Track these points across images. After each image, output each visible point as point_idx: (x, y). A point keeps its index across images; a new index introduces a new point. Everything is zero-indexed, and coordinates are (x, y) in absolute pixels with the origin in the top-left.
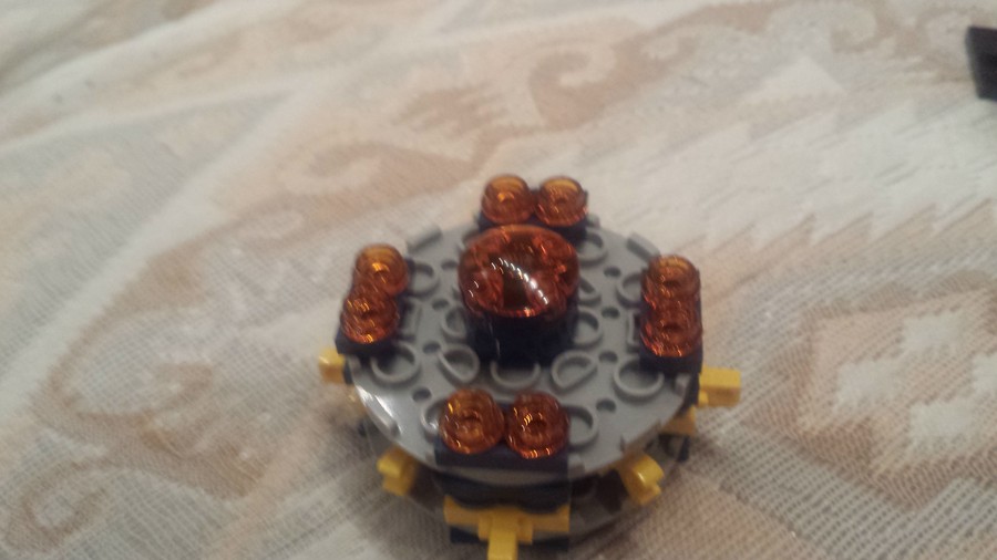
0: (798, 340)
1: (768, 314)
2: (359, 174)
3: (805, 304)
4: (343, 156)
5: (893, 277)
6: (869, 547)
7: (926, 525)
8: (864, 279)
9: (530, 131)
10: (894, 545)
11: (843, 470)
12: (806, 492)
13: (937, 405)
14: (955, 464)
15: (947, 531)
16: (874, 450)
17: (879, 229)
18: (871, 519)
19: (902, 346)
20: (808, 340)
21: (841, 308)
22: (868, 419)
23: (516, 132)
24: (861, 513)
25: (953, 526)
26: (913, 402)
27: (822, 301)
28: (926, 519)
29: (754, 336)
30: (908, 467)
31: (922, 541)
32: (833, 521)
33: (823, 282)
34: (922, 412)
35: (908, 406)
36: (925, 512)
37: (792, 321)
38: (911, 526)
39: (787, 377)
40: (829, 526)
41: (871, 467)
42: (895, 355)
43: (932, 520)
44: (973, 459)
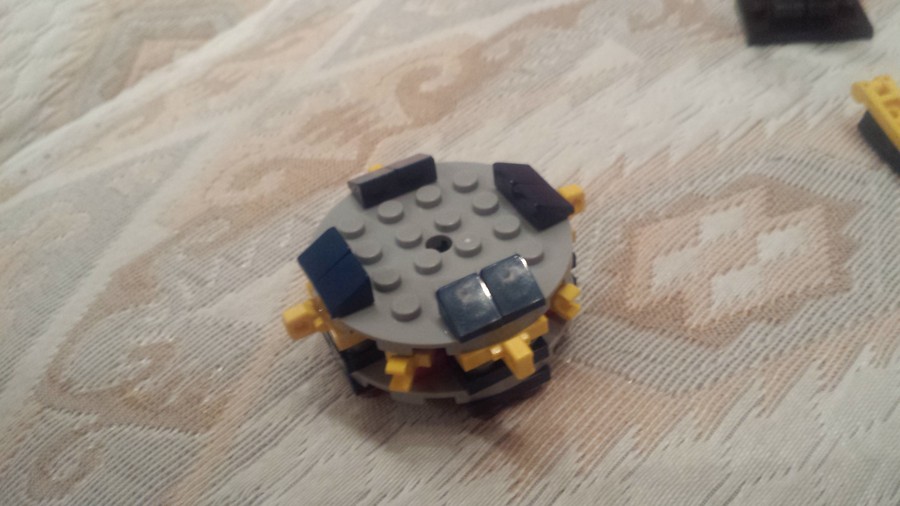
0: (621, 246)
1: (597, 232)
2: (269, 184)
3: (624, 220)
4: (258, 172)
5: (690, 190)
6: (689, 381)
7: (731, 358)
8: (667, 195)
9: (401, 129)
10: (708, 376)
11: (664, 331)
12: (637, 352)
13: (732, 273)
14: (750, 313)
15: (748, 360)
16: (686, 313)
17: (675, 157)
18: (689, 360)
19: (700, 237)
20: (629, 244)
21: (652, 218)
22: (679, 293)
23: (390, 133)
24: (681, 358)
25: (753, 355)
26: (713, 274)
27: (637, 215)
28: (731, 354)
29: (588, 250)
30: (713, 321)
31: (729, 370)
32: (660, 367)
33: (636, 202)
34: (719, 281)
35: (709, 279)
36: (731, 349)
37: (615, 234)
38: (720, 360)
39: (615, 274)
40: (656, 372)
41: (686, 324)
42: (696, 244)
43: (736, 354)
44: (763, 307)
